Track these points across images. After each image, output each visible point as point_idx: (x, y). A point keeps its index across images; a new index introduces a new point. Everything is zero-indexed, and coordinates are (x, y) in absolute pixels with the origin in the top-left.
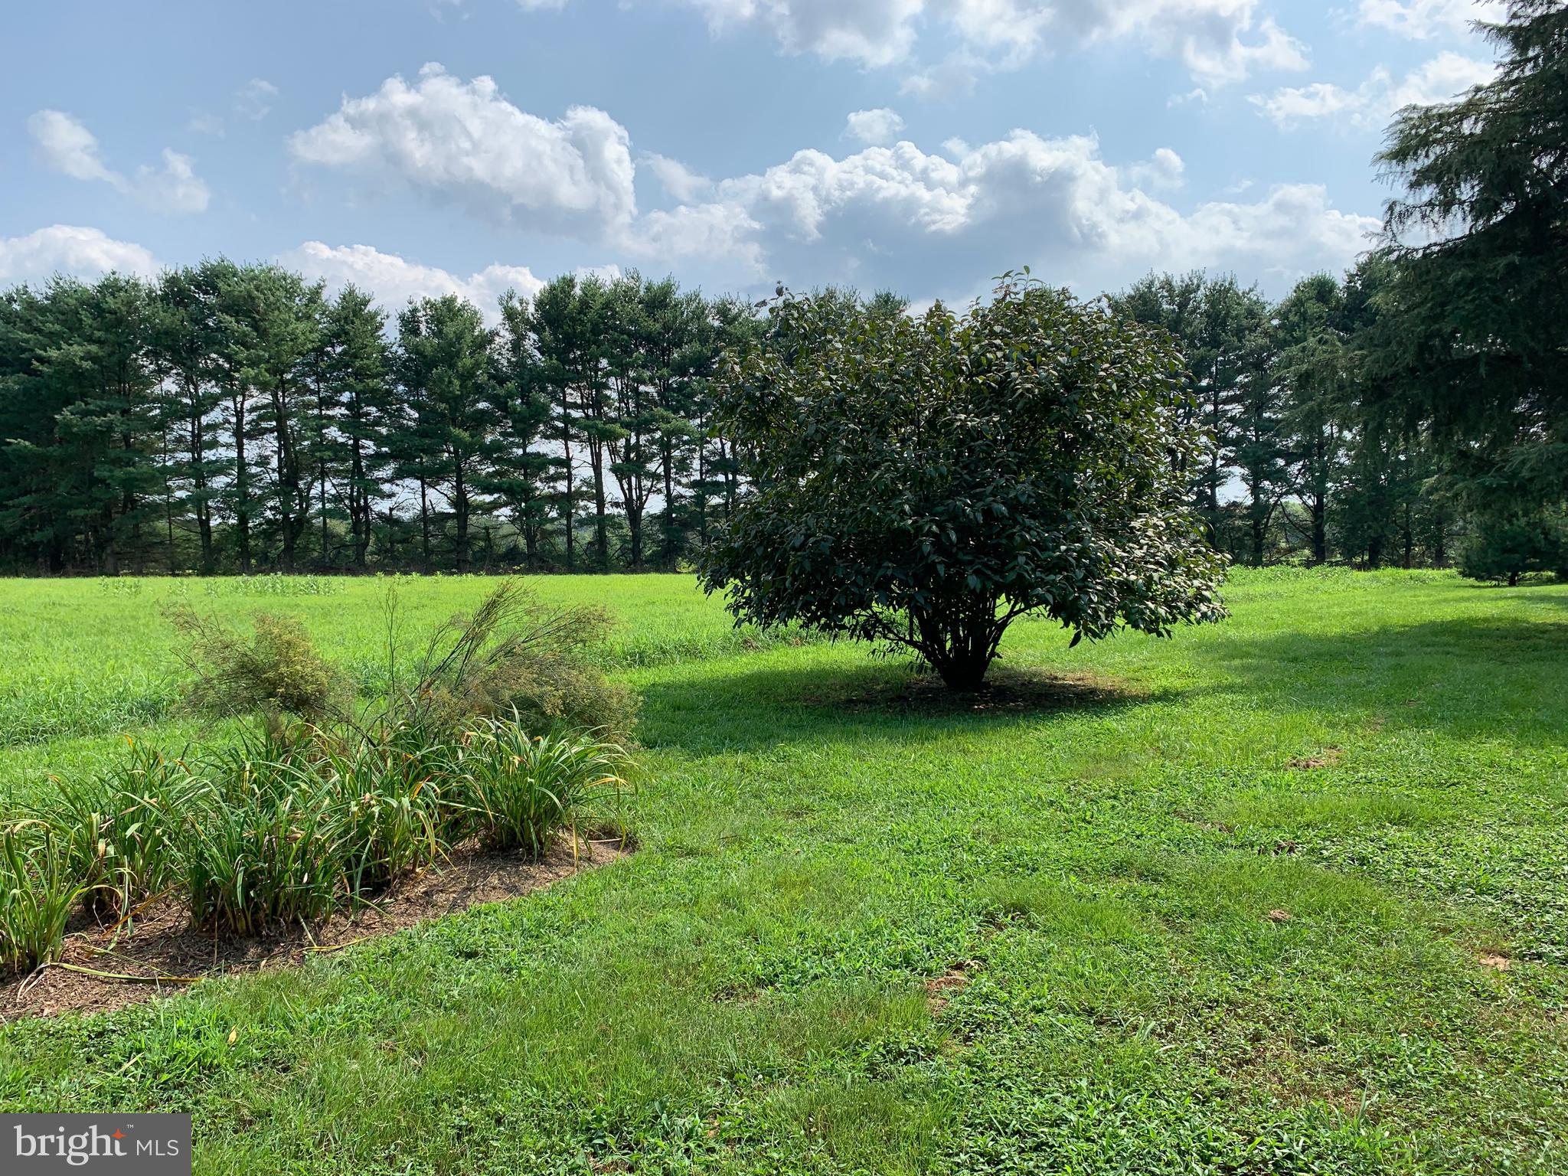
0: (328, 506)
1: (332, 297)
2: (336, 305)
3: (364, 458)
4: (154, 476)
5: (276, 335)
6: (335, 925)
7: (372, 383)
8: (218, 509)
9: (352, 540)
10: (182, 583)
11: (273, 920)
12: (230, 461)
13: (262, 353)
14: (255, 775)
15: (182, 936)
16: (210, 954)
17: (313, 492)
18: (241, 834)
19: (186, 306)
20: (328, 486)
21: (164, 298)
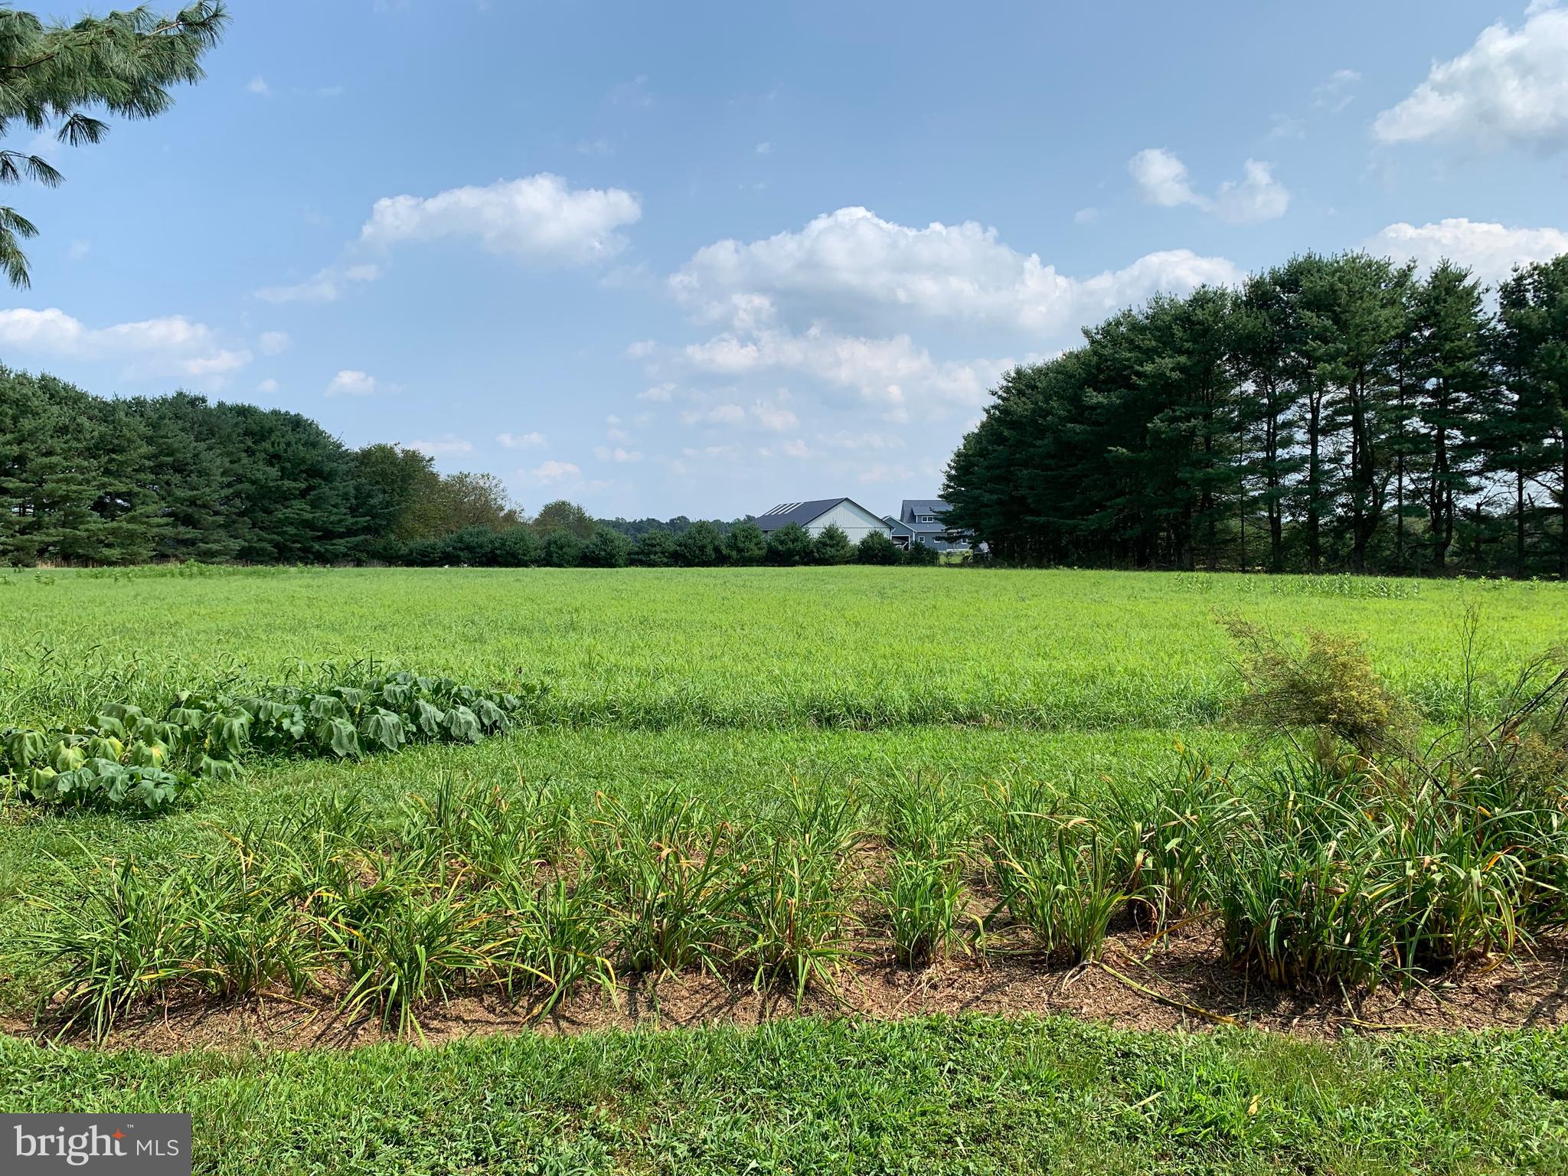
0: (1405, 503)
1: (1422, 278)
2: (1426, 284)
3: (1450, 449)
4: (1230, 475)
5: (1357, 326)
6: (1380, 998)
7: (1463, 365)
8: (1288, 507)
9: (1429, 539)
10: (1250, 580)
11: (1308, 975)
12: (1304, 459)
13: (1340, 345)
14: (1300, 805)
15: (1212, 966)
16: (1240, 994)
17: (1389, 488)
18: (1277, 872)
19: (1269, 307)
20: (1406, 481)
21: (1248, 303)
